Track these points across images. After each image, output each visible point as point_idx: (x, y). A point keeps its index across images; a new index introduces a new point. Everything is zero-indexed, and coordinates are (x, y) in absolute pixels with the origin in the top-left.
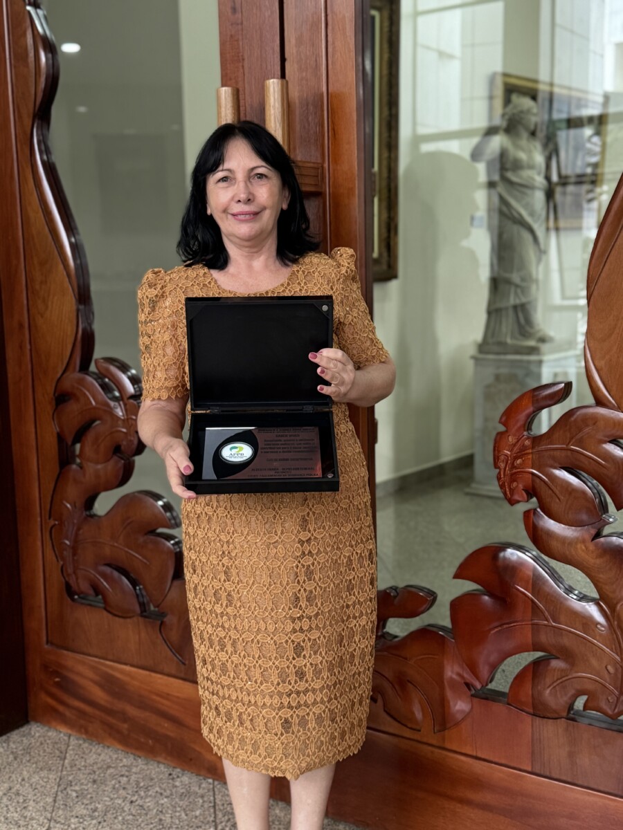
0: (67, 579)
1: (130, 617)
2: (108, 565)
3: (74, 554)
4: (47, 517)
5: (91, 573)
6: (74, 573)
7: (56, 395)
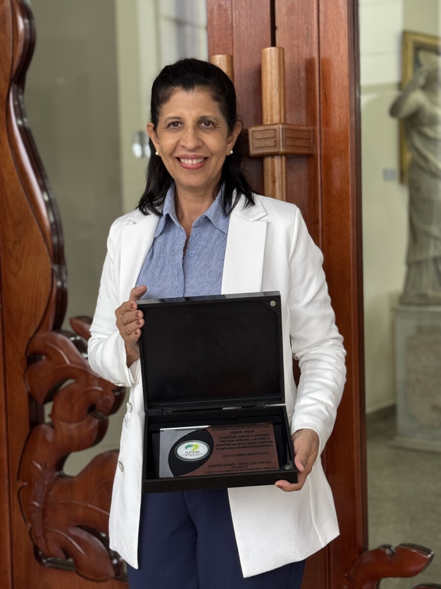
0: (35, 542)
1: (104, 581)
2: (80, 527)
3: (44, 516)
4: (16, 478)
5: (63, 536)
6: (44, 535)
7: (28, 354)
